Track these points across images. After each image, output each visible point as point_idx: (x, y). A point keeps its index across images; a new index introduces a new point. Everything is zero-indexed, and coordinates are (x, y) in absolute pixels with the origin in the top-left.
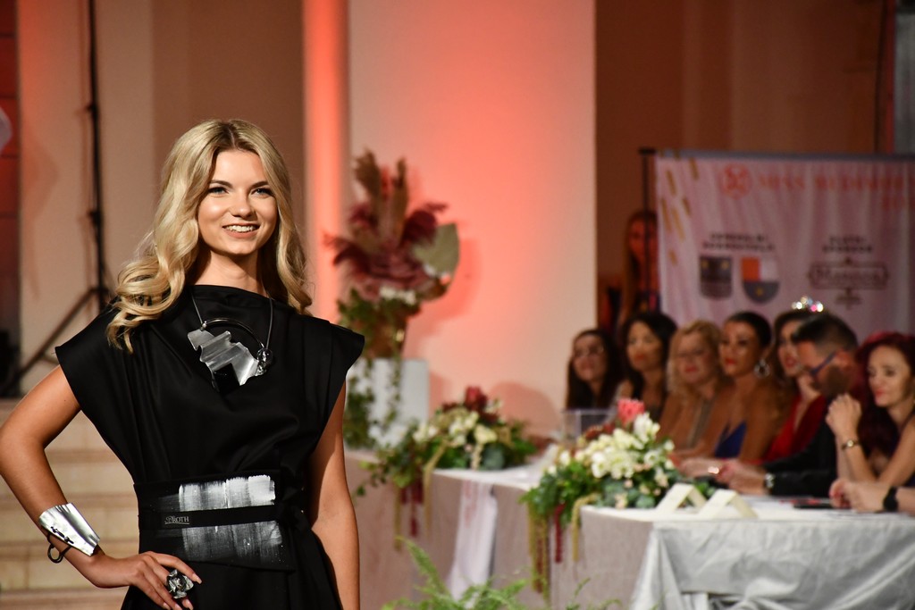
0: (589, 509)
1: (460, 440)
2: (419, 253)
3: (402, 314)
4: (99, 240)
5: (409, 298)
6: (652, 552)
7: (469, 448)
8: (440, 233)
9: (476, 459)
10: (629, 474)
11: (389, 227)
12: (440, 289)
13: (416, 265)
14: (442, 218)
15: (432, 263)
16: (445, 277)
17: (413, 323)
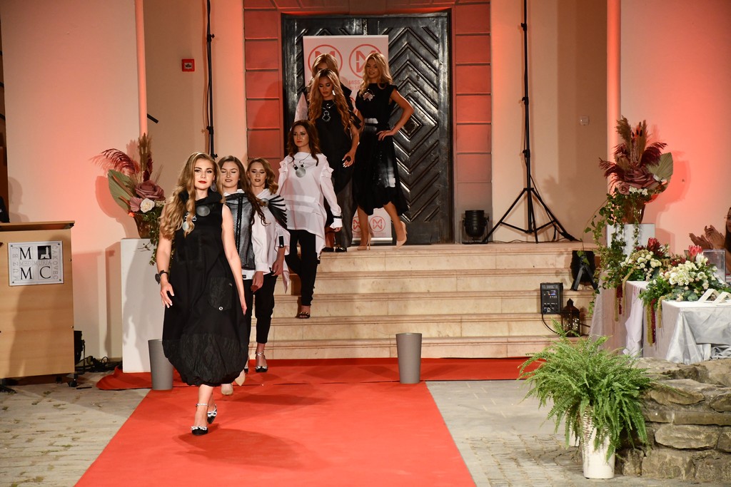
0: (664, 301)
1: (643, 266)
2: (651, 169)
3: (641, 201)
4: (528, 164)
5: (645, 192)
6: (680, 323)
7: (646, 270)
8: (662, 158)
9: (649, 275)
10: (687, 284)
11: (635, 156)
12: (662, 188)
13: (649, 176)
14: (663, 151)
15: (658, 175)
16: (664, 181)
17: (648, 205)
